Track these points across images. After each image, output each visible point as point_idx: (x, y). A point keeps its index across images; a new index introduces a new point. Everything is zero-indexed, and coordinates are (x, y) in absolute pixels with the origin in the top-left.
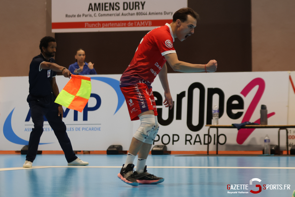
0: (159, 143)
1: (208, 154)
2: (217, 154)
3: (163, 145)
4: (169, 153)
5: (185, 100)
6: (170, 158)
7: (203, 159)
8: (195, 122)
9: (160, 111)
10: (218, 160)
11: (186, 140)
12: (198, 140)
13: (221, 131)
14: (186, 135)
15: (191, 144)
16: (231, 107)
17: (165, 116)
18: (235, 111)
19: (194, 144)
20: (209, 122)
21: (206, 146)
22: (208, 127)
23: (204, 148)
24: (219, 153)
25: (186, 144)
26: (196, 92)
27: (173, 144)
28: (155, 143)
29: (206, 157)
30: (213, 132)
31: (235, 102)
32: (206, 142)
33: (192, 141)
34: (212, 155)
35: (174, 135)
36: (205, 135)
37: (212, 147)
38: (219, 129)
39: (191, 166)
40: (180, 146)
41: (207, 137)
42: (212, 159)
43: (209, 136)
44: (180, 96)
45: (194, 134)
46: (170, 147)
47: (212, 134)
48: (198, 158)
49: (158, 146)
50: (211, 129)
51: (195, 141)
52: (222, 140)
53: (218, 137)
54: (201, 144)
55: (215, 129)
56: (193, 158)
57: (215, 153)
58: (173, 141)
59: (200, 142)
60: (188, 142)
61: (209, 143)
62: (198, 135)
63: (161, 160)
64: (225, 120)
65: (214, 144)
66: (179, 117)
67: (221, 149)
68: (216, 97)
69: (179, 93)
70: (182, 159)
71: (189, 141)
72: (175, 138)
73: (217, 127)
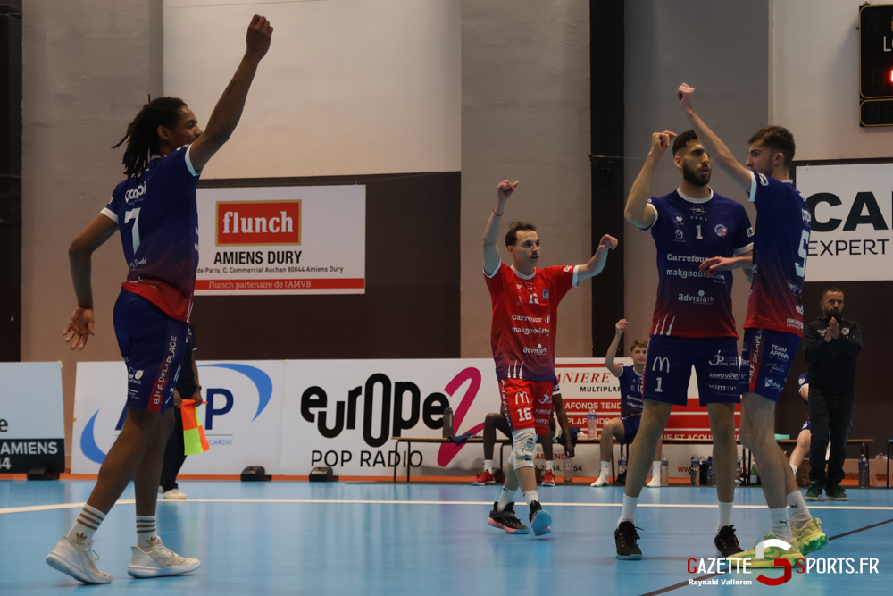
0: (322, 464)
1: (395, 480)
2: (408, 480)
3: (326, 466)
4: (336, 479)
5: (361, 400)
6: (338, 486)
7: (388, 488)
8: (376, 432)
9: (323, 416)
10: (409, 489)
11: (362, 460)
12: (379, 459)
13: (414, 446)
14: (362, 452)
15: (369, 465)
16: (429, 410)
17: (331, 424)
18: (435, 417)
19: (374, 465)
20: (397, 433)
21: (393, 468)
22: (396, 441)
23: (389, 472)
24: (411, 479)
25: (361, 465)
26: (378, 388)
27: (342, 465)
28: (315, 463)
29: (392, 486)
30: (403, 447)
31: (436, 403)
32: (393, 463)
33: (371, 462)
34: (401, 482)
35: (343, 452)
36: (390, 452)
37: (401, 470)
38: (412, 444)
39: (369, 499)
40: (352, 468)
41: (393, 455)
42: (401, 488)
43: (397, 454)
44: (354, 394)
45: (374, 450)
46: (337, 470)
47: (401, 452)
48: (379, 487)
49: (319, 469)
50: (400, 444)
51: (375, 462)
52: (415, 459)
53: (410, 455)
54: (384, 465)
55: (406, 444)
56: (372, 487)
57: (406, 479)
58: (343, 461)
59: (383, 462)
60: (364, 463)
61: (397, 464)
62: (380, 452)
63: (323, 489)
64: (421, 429)
65: (404, 465)
66: (352, 425)
67: (415, 473)
68: (407, 396)
69: (352, 390)
70: (356, 488)
71: (367, 461)
72: (345, 456)
73: (409, 441)
